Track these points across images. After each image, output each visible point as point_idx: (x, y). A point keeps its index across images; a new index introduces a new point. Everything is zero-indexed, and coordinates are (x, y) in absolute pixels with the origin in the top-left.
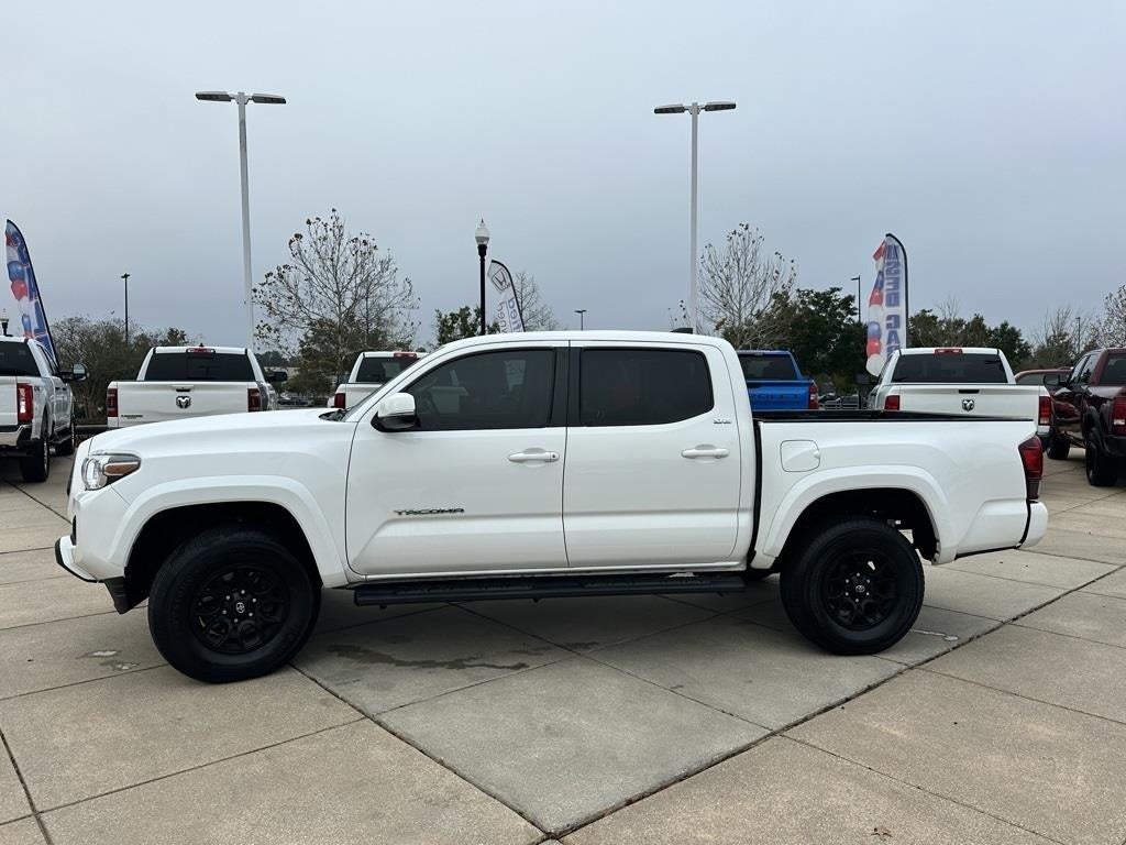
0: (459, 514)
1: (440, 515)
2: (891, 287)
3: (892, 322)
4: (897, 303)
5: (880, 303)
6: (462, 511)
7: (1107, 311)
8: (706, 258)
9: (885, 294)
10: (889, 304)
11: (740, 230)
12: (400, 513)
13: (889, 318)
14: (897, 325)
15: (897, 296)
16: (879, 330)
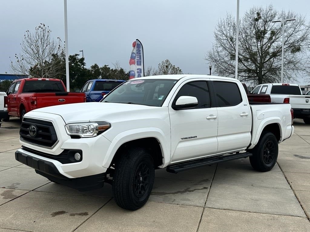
0: (196, 138)
1: (192, 139)
2: (138, 58)
3: (139, 71)
4: (140, 65)
5: (135, 64)
6: (196, 137)
7: (159, 69)
8: (27, 36)
9: (136, 61)
10: (138, 65)
11: (42, 26)
12: (182, 139)
13: (138, 69)
14: (141, 72)
15: (140, 62)
16: (135, 73)
